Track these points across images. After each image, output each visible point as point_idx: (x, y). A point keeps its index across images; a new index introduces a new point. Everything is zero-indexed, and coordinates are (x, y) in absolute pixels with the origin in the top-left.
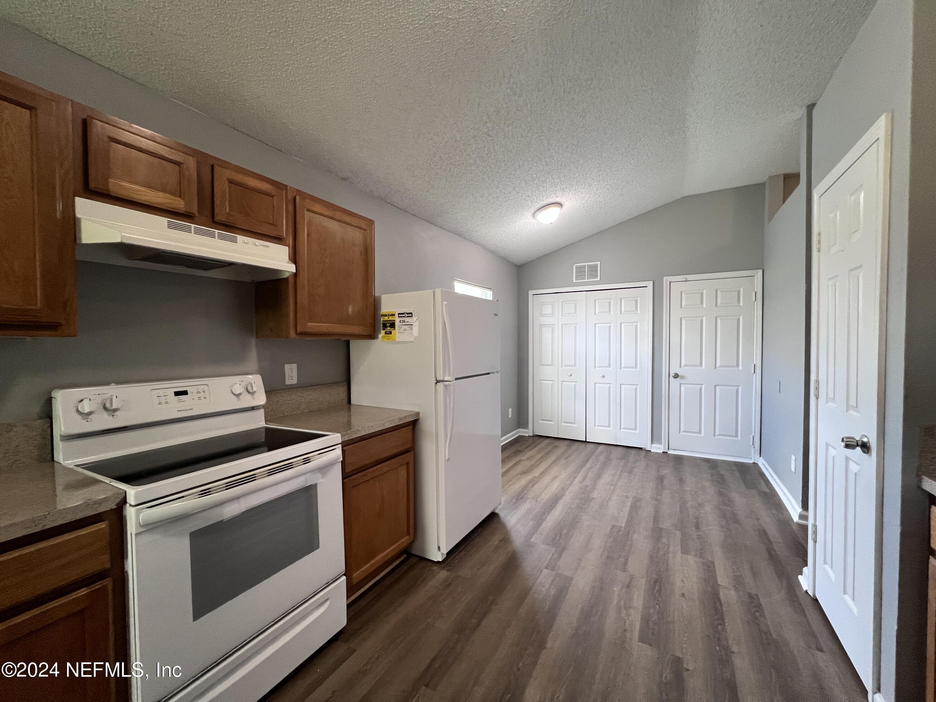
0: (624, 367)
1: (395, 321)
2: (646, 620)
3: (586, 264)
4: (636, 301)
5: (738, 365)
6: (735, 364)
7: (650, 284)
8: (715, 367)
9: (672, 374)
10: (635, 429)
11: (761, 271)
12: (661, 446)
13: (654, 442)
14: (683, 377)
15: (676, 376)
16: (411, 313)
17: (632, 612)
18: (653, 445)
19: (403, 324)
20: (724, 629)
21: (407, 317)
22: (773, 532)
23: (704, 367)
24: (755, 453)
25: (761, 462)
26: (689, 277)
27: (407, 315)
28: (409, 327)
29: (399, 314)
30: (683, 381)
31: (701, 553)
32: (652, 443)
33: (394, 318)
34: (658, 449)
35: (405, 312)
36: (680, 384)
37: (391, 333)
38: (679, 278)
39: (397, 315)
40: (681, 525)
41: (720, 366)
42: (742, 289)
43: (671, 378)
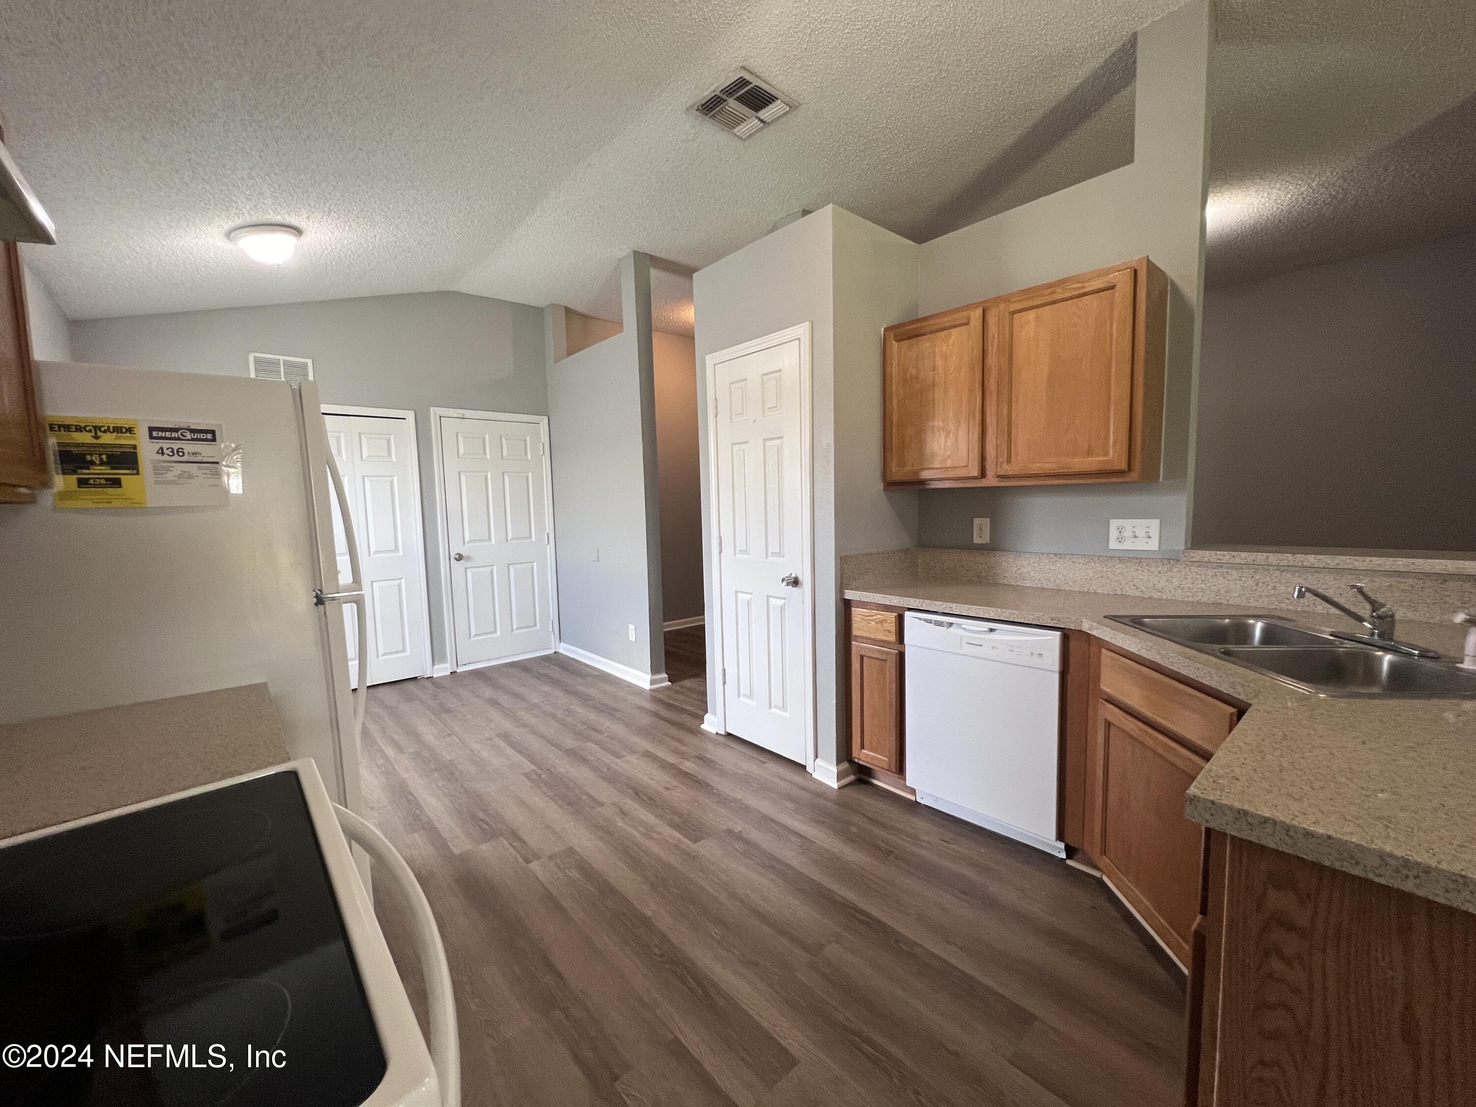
0: (376, 552)
1: (135, 447)
2: (673, 825)
3: (281, 358)
4: (388, 441)
6: (528, 535)
7: (410, 416)
8: (507, 541)
9: (453, 555)
10: (404, 651)
11: (547, 417)
12: (448, 665)
13: (436, 662)
14: (468, 559)
15: (460, 558)
16: (213, 432)
17: (658, 829)
18: (436, 667)
19: (176, 458)
20: (717, 790)
21: (192, 440)
22: (648, 705)
23: (493, 542)
24: (555, 640)
25: (565, 649)
26: (468, 413)
27: (188, 435)
28: (199, 468)
29: (151, 429)
30: (469, 564)
31: (634, 752)
32: (433, 664)
33: (134, 438)
34: (442, 671)
35: (184, 425)
36: (466, 569)
37: (116, 483)
38: (453, 412)
39: (142, 433)
40: (580, 735)
41: (512, 539)
42: (528, 438)
43: (453, 560)
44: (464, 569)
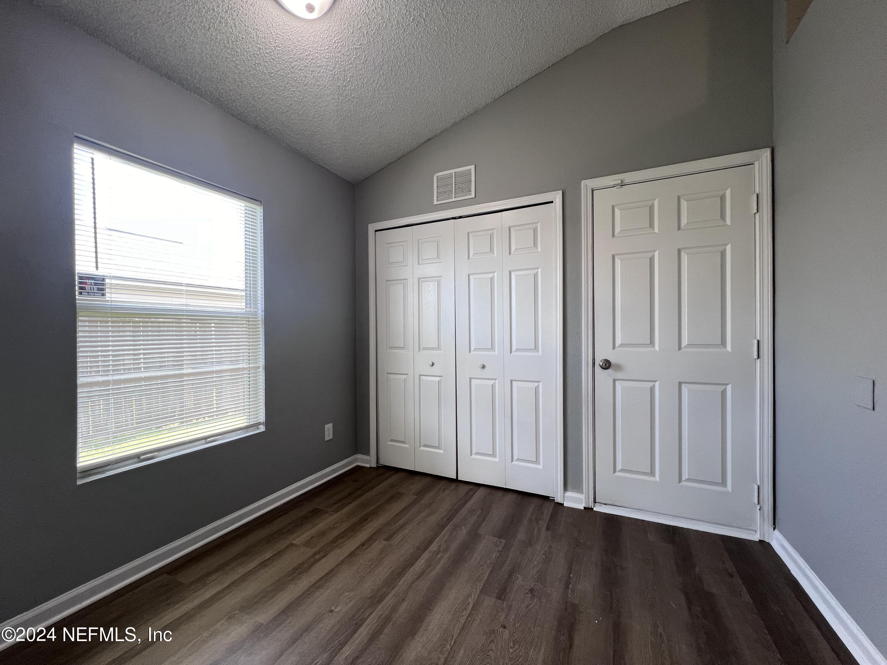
0: (517, 350)
3: (453, 172)
4: (535, 230)
5: (723, 343)
6: (718, 341)
7: (557, 197)
8: (680, 348)
9: (598, 362)
10: (537, 461)
11: (766, 153)
12: (582, 496)
13: (569, 487)
14: (619, 368)
15: (607, 365)
18: (568, 493)
23: (657, 348)
24: (763, 520)
25: (777, 541)
26: (629, 177)
30: (619, 375)
32: (565, 488)
34: (576, 501)
36: (614, 381)
38: (609, 180)
41: (689, 345)
42: (728, 192)
43: (597, 368)
44: (612, 380)
